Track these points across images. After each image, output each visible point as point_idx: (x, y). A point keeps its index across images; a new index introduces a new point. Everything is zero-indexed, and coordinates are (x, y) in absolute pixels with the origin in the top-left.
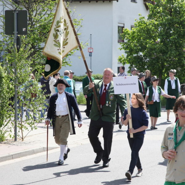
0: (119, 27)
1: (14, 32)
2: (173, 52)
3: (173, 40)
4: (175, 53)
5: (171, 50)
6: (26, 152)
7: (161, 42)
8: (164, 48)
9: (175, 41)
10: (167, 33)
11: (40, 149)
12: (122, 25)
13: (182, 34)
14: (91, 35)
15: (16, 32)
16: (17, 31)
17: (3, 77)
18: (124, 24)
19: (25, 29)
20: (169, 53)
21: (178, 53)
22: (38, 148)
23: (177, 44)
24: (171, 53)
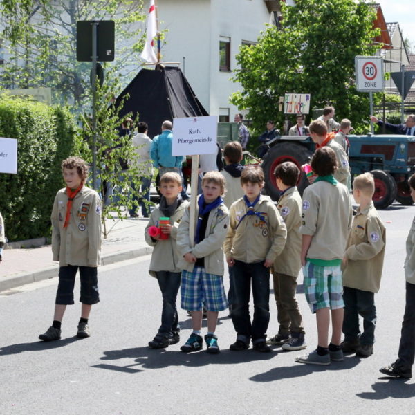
0: (221, 42)
1: (91, 57)
2: (329, 89)
3: (328, 69)
4: (333, 91)
5: (324, 84)
6: (122, 254)
7: (306, 71)
8: (312, 80)
9: (331, 70)
10: (316, 54)
11: (141, 250)
12: (227, 40)
13: (344, 57)
14: (184, 58)
15: (94, 56)
16: (97, 55)
17: (75, 132)
18: (230, 38)
19: (110, 51)
20: (322, 89)
21: (338, 90)
22: (138, 248)
23: (336, 76)
24: (325, 91)
